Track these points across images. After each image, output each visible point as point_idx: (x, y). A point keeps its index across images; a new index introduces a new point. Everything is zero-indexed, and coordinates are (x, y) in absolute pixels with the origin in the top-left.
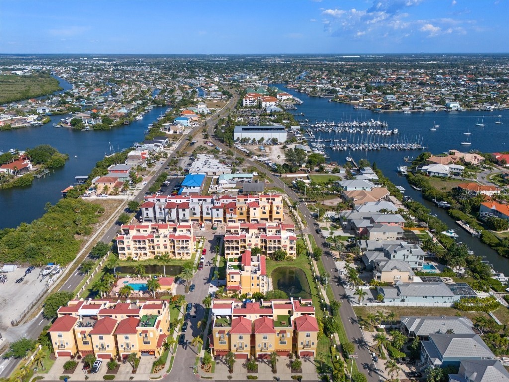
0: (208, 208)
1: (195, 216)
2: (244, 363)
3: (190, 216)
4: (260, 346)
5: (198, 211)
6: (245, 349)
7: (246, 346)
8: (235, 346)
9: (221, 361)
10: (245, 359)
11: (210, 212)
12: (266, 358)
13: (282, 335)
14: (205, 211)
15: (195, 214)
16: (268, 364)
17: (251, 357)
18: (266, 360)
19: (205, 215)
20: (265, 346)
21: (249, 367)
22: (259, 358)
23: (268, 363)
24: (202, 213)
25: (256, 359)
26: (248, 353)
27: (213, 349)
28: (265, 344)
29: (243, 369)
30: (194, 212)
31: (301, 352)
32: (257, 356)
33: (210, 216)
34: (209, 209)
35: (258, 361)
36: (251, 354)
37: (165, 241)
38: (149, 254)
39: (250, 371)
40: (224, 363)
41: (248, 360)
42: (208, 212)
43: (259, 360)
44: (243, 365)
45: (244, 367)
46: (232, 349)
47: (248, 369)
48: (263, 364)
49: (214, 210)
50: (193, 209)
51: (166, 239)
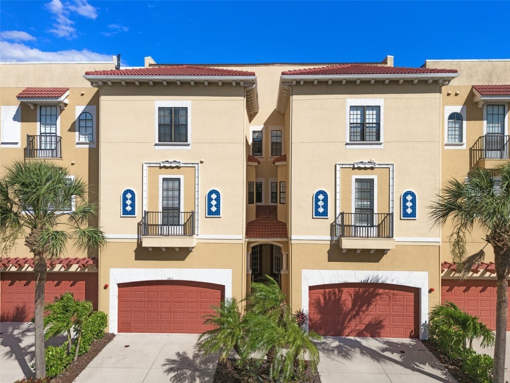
4: (320, 204)
6: (206, 231)
7: (214, 205)
8: (127, 203)
23: (396, 356)
26: (230, 278)
44: (180, 364)
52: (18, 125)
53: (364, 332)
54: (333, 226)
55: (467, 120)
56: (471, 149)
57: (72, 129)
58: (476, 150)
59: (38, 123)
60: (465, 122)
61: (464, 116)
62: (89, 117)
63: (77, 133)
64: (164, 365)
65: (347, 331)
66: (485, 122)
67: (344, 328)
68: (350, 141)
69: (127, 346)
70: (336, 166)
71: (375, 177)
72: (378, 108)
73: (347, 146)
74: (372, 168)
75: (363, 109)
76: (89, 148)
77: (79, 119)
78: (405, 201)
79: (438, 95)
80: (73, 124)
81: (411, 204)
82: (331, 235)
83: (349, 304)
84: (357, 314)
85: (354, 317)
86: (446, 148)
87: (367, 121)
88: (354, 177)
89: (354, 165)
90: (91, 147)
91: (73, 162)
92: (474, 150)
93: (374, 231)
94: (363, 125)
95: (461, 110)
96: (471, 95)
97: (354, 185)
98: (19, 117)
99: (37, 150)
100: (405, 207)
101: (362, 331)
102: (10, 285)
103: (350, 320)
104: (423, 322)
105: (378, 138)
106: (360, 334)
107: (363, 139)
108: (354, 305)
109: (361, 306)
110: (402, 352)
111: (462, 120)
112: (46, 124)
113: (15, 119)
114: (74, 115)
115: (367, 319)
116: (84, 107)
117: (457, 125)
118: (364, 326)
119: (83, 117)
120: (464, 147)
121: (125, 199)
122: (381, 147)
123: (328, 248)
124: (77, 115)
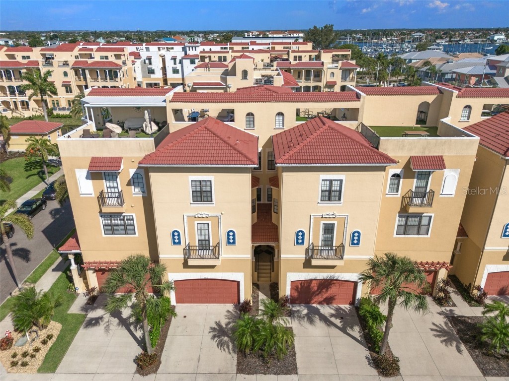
0: (174, 59)
1: (152, 76)
2: (224, 322)
3: (143, 77)
4: (300, 238)
5: (157, 65)
6: (227, 253)
7: (231, 238)
8: (176, 238)
9: (116, 314)
10: (230, 307)
11: (178, 66)
12: (328, 301)
13: (414, 183)
14: (170, 65)
15: (151, 72)
16: (343, 330)
17: (255, 298)
18: (326, 310)
19: (170, 74)
20: (328, 242)
21: (247, 339)
22: (293, 301)
23: (338, 322)
24: (164, 69)
25: (279, 305)
26: (243, 277)
27: (78, 258)
28: (329, 228)
29: (218, 350)
30: (150, 66)
31: (491, 275)
32: (286, 290)
33: (179, 76)
34: (178, 61)
35: (291, 314)
36: (256, 285)
37: (66, 74)
38: (32, 104)
39: (254, 361)
40: (124, 323)
41: (244, 308)
42: (175, 66)
43: (296, 308)
44: (219, 332)
45: (221, 344)
46: (162, 256)
47: (241, 351)
48: (318, 330)
49: (186, 62)
50: (147, 62)
51: (67, 69)
52: (90, 182)
53: (323, 302)
54: (307, 250)
55: (403, 178)
56: (403, 197)
57: (129, 184)
58: (406, 197)
59: (104, 181)
60: (401, 180)
61: (402, 176)
62: (139, 176)
63: (133, 187)
64: (210, 332)
65: (313, 302)
66: (415, 180)
67: (312, 300)
68: (321, 201)
69: (185, 317)
70: (311, 216)
71: (336, 223)
72: (341, 181)
73: (319, 204)
74: (334, 218)
75: (331, 181)
76: (143, 197)
77: (133, 177)
78: (354, 236)
79: (383, 172)
80: (129, 182)
81: (357, 238)
82: (306, 255)
83: (316, 288)
84: (320, 293)
85: (318, 294)
86: (387, 196)
87: (333, 189)
88: (322, 222)
89: (322, 216)
90: (144, 195)
91: (133, 206)
92: (405, 197)
93: (332, 253)
94: (330, 191)
95: (400, 172)
96: (408, 163)
97: (322, 227)
98: (90, 177)
99: (106, 198)
100: (353, 240)
101: (322, 301)
102: (102, 274)
103: (316, 296)
104: (357, 298)
105: (340, 199)
106: (320, 303)
107: (329, 200)
108: (318, 289)
109: (322, 289)
110: (342, 318)
111: (400, 178)
112: (109, 180)
113: (87, 178)
114: (129, 175)
115: (325, 296)
116: (135, 170)
117: (396, 181)
118: (323, 299)
119: (136, 176)
120: (399, 196)
121: (174, 236)
122: (341, 204)
123: (304, 261)
124: (131, 175)
